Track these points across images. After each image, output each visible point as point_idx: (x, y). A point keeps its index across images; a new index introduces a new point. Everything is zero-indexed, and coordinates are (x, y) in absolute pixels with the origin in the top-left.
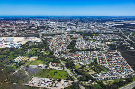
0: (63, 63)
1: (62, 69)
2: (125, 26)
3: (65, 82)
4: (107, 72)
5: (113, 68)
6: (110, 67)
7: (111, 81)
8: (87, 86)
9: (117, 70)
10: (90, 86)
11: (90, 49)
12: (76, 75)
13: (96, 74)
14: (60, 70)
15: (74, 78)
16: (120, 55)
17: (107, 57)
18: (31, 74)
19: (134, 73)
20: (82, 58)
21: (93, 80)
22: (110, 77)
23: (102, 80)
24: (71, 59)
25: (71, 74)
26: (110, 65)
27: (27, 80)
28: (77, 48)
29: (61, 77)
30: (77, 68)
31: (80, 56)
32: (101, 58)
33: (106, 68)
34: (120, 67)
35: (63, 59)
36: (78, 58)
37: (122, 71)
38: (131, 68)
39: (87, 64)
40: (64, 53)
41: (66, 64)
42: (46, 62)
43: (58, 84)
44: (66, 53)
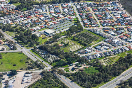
0: (9, 36)
1: (12, 49)
3: (27, 75)
4: (103, 42)
5: (113, 33)
6: (106, 32)
8: (72, 75)
9: (120, 35)
10: (77, 73)
12: (45, 57)
13: (83, 48)
14: (6, 53)
16: (119, 6)
17: (97, 13)
20: (47, 21)
21: (81, 61)
22: (110, 50)
23: (97, 59)
24: (23, 25)
25: (34, 58)
26: (106, 27)
29: (14, 65)
30: (42, 43)
31: (42, 18)
32: (86, 16)
33: (99, 35)
34: (123, 29)
35: (7, 28)
36: (40, 21)
37: (128, 36)
39: (62, 31)
41: (17, 38)
43: (12, 81)
44: (9, 14)
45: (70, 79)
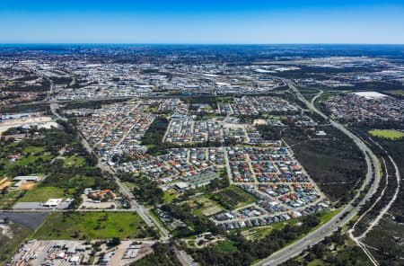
0: (126, 189)
1: (124, 208)
2: (304, 72)
3: (133, 247)
4: (254, 204)
5: (271, 192)
6: (263, 190)
7: (264, 230)
8: (198, 251)
9: (281, 196)
10: (206, 249)
11: (208, 141)
12: (166, 222)
13: (223, 212)
14: (116, 212)
15: (159, 230)
16: (289, 154)
17: (255, 162)
18: (20, 232)
19: (324, 201)
21: (215, 231)
22: (261, 217)
23: (239, 230)
24: (151, 174)
25: (151, 221)
26: (264, 183)
27: (7, 252)
28: (170, 140)
29: (121, 231)
30: (168, 200)
31: (178, 166)
32: (239, 166)
33: (252, 194)
34: (288, 187)
35: (127, 178)
36: (174, 169)
37: (294, 197)
38: (317, 188)
39: (199, 186)
40: (129, 159)
41: (136, 192)
42: (72, 191)
43: (110, 254)
44: (137, 158)
45: (193, 257)
